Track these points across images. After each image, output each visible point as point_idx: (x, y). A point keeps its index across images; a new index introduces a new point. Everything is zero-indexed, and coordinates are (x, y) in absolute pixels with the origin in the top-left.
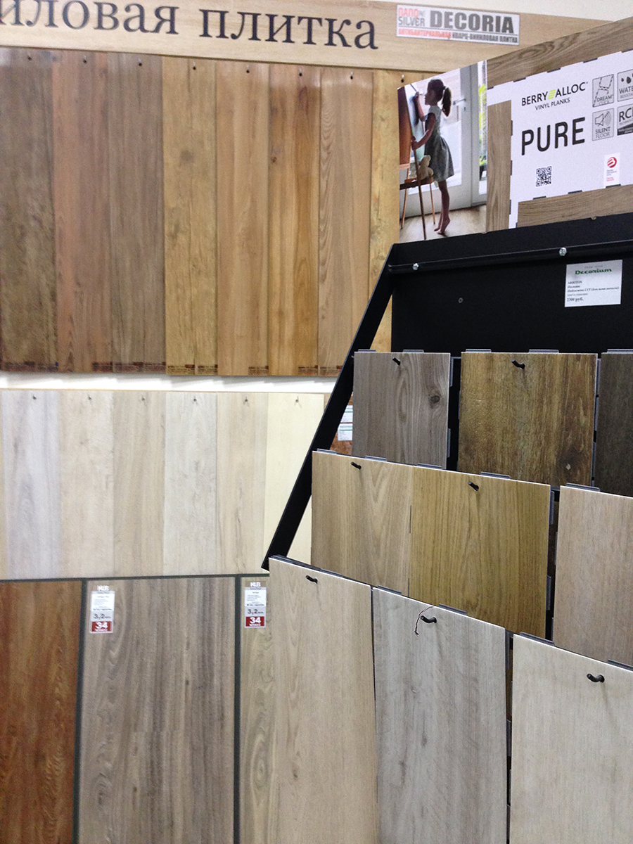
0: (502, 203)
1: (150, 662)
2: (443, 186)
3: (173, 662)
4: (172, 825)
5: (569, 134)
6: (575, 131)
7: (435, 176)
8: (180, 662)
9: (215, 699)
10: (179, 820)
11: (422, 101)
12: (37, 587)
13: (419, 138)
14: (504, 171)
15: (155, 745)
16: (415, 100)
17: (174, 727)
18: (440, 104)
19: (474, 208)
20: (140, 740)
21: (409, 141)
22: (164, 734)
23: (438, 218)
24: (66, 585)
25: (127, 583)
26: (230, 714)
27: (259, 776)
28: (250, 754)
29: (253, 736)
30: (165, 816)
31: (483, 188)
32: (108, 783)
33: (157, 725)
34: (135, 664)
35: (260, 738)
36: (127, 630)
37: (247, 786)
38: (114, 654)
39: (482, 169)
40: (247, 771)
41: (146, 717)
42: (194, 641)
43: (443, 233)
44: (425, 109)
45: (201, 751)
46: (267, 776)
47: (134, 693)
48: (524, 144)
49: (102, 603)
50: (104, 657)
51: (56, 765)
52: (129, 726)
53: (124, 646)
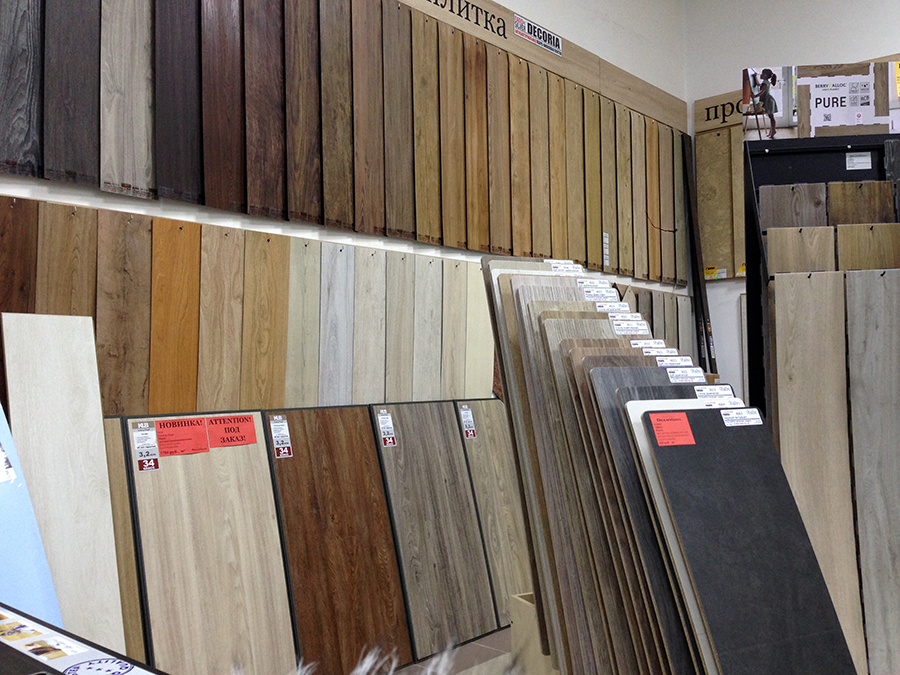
0: (806, 126)
1: (422, 467)
2: (771, 117)
3: (435, 465)
4: (459, 589)
5: (839, 102)
6: (842, 102)
7: (766, 112)
8: (438, 467)
9: (462, 490)
10: (462, 585)
11: (758, 77)
12: (341, 412)
13: (756, 93)
14: (807, 113)
15: (438, 529)
16: (754, 76)
17: (446, 515)
18: (770, 80)
19: (791, 127)
20: (429, 526)
21: (749, 93)
22: (441, 520)
23: (768, 131)
24: (358, 410)
25: (396, 407)
26: (472, 502)
27: (495, 545)
28: (487, 529)
29: (486, 517)
30: (454, 584)
31: (795, 119)
32: (419, 564)
33: (437, 515)
34: (415, 469)
35: (490, 517)
36: (405, 443)
37: (490, 552)
38: (401, 462)
39: (794, 111)
40: (488, 542)
41: (430, 509)
42: (443, 451)
43: (772, 137)
44: (761, 81)
45: (463, 531)
46: (499, 544)
47: (419, 492)
48: (817, 104)
49: (385, 422)
50: (396, 465)
51: (384, 555)
52: (422, 517)
53: (406, 456)
